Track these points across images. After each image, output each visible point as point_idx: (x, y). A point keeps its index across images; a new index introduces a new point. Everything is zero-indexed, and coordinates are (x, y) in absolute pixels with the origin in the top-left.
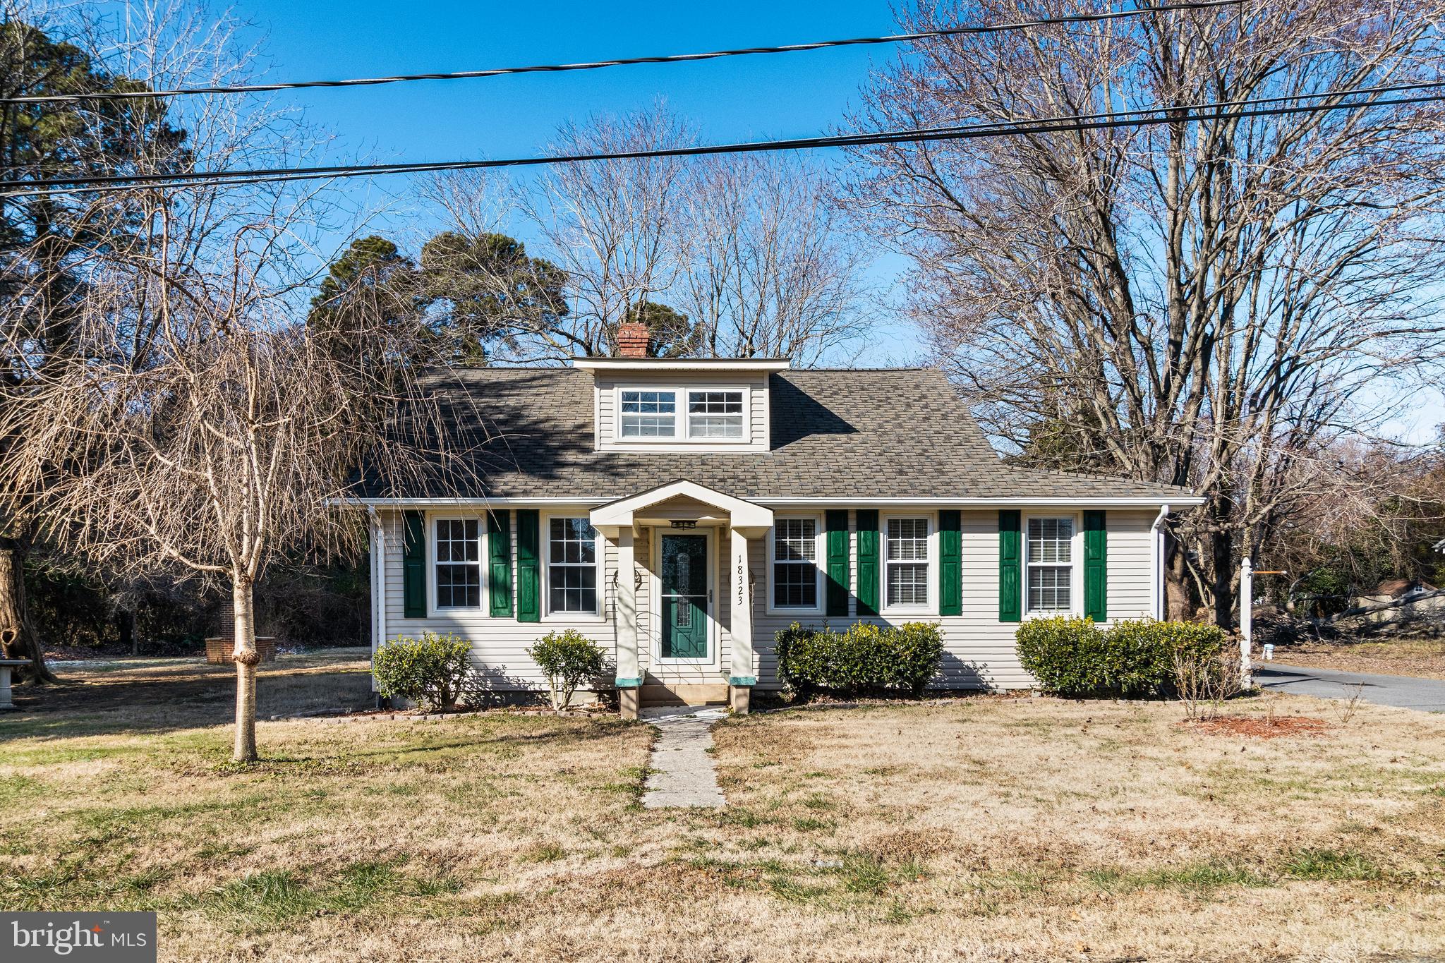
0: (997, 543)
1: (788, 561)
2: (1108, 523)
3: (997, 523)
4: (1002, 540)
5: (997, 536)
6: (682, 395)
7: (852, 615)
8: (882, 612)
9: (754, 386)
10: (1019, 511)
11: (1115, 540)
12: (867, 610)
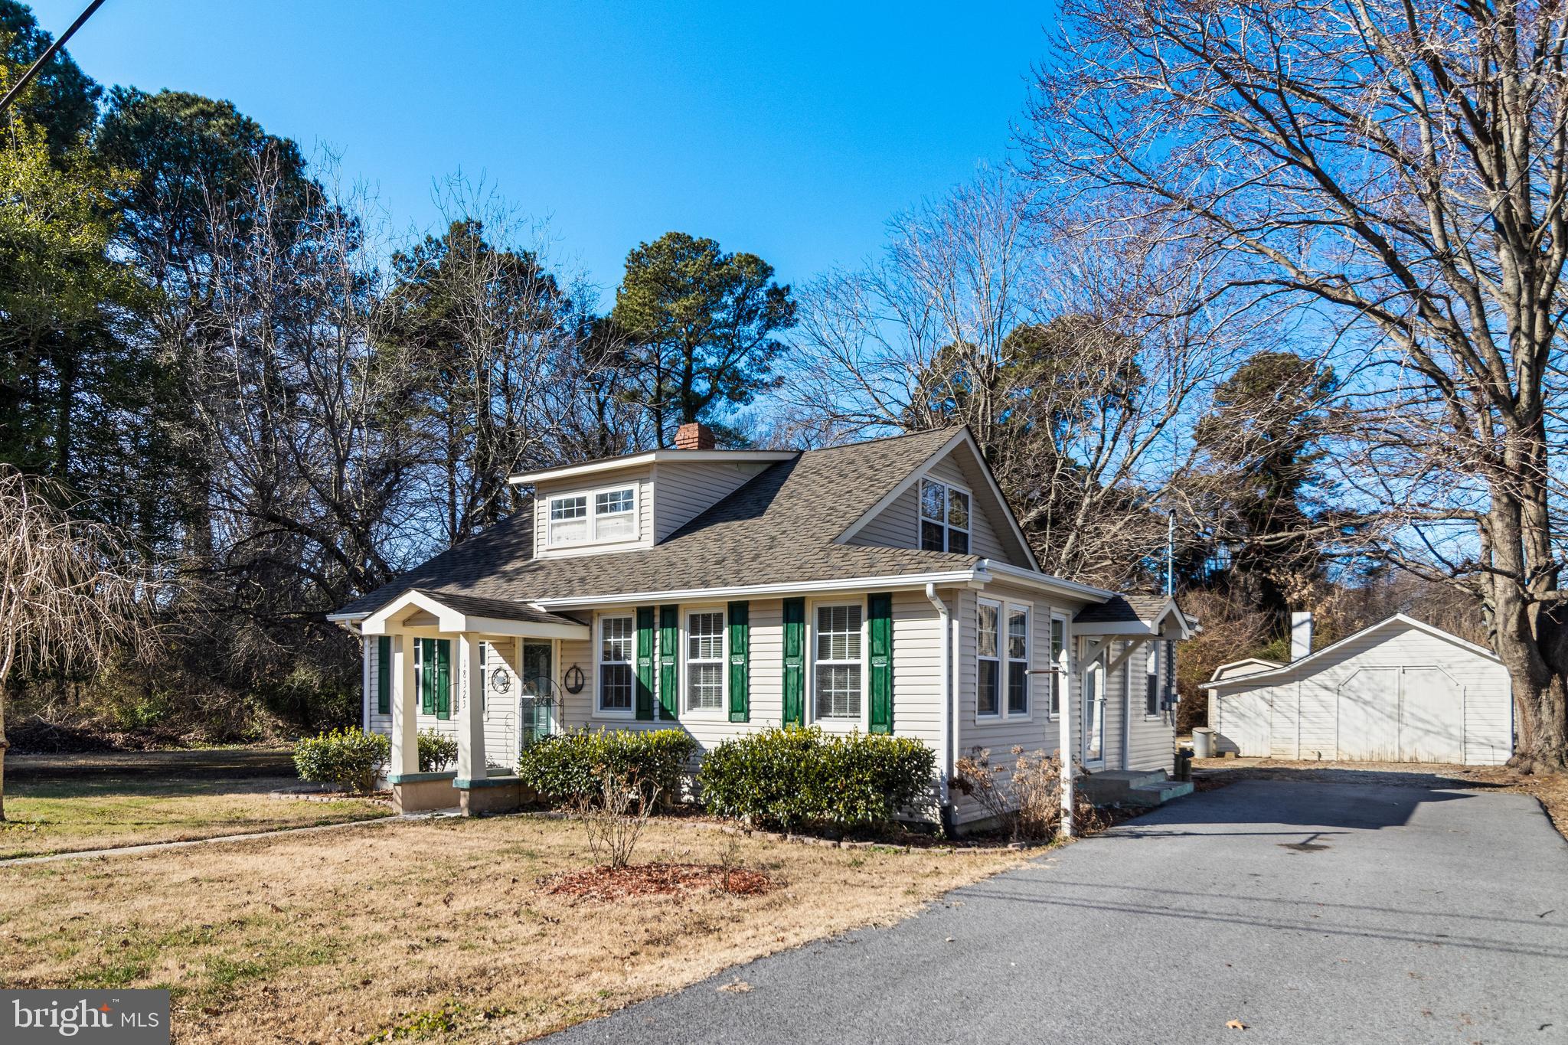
0: (780, 638)
1: (613, 662)
2: (894, 609)
3: (781, 614)
4: (786, 634)
5: (780, 629)
6: (591, 496)
7: (657, 719)
8: (681, 717)
9: (642, 481)
10: (803, 598)
11: (904, 629)
12: (668, 716)
